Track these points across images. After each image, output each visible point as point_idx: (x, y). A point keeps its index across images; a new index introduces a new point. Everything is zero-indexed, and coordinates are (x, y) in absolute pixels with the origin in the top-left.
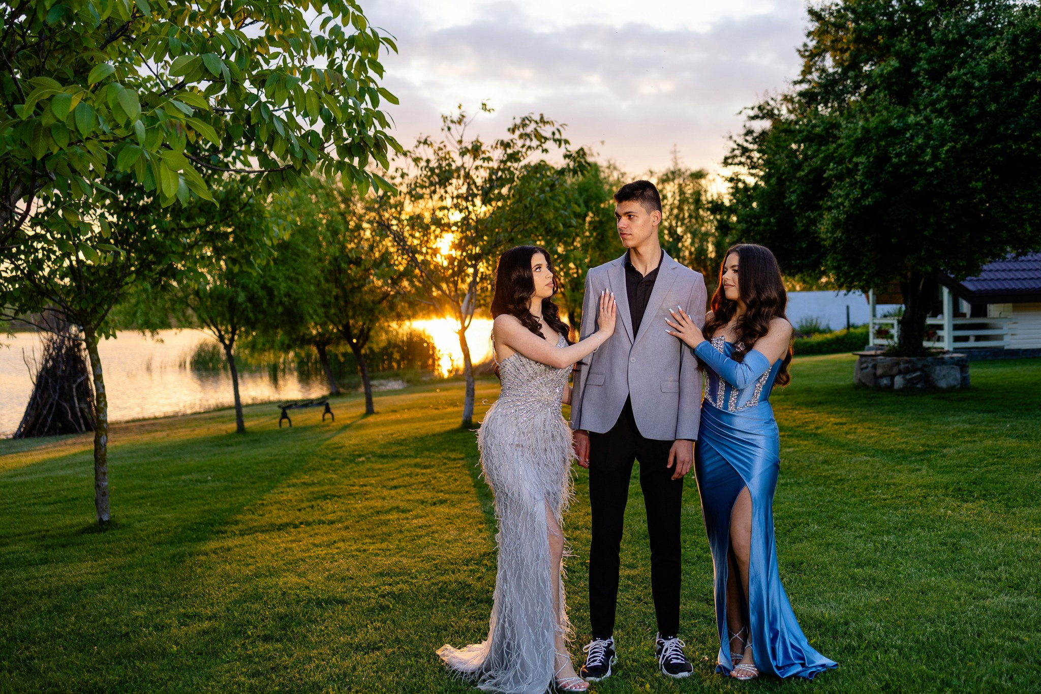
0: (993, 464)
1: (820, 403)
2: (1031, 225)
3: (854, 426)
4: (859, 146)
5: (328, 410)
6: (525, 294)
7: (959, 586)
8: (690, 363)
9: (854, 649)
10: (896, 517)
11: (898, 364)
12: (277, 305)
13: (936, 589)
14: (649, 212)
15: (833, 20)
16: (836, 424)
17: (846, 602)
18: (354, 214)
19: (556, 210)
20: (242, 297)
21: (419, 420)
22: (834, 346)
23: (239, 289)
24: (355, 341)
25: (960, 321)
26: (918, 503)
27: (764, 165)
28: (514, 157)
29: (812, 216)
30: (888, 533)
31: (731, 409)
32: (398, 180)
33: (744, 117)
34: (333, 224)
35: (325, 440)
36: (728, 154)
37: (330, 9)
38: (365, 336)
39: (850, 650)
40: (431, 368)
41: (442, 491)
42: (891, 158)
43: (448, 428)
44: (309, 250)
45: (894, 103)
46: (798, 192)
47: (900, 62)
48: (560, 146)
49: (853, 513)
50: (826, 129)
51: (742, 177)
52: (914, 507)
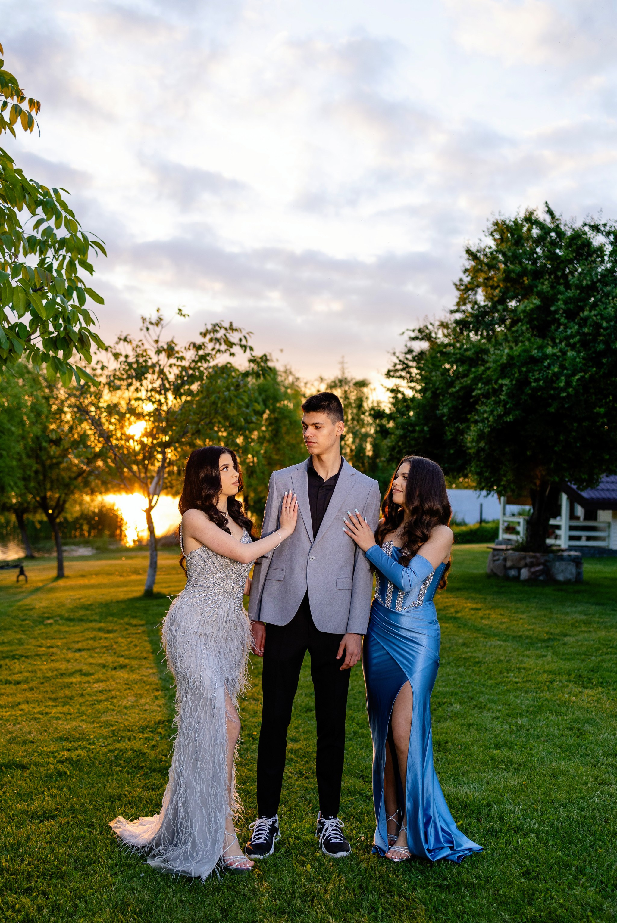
0: (607, 654)
1: (458, 589)
3: (488, 612)
4: (504, 370)
5: (22, 572)
6: (212, 492)
7: (586, 771)
8: (363, 565)
9: (497, 832)
10: (528, 701)
11: (524, 558)
13: (565, 773)
14: (334, 423)
15: (486, 260)
16: (473, 609)
17: (488, 784)
18: (57, 398)
19: (239, 407)
21: (105, 586)
22: (468, 538)
24: (50, 511)
25: (575, 523)
26: (546, 688)
27: (422, 380)
28: (203, 358)
29: (461, 428)
30: (521, 715)
31: (398, 609)
32: (99, 372)
33: (406, 337)
34: (37, 407)
35: (18, 601)
36: (392, 368)
37: (44, 212)
38: (60, 507)
39: (493, 832)
40: (118, 538)
41: (122, 656)
42: (530, 383)
43: (131, 595)
44: (13, 429)
45: (535, 336)
46: (450, 405)
47: (541, 301)
48: (245, 351)
49: (490, 694)
50: (477, 353)
51: (401, 389)
52: (542, 691)
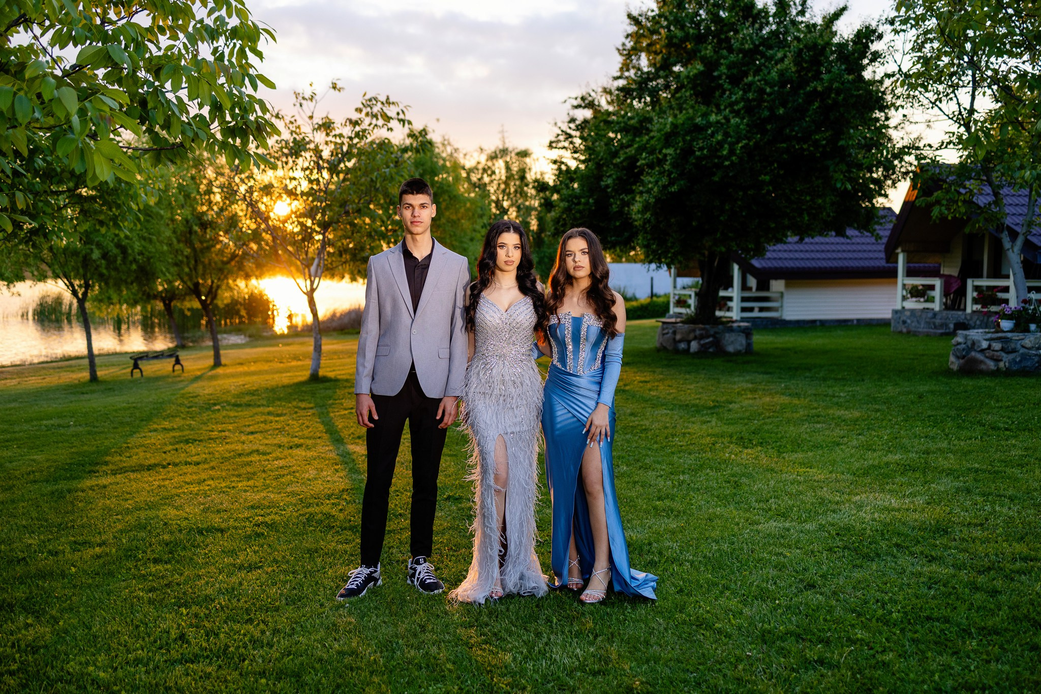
0: (769, 417)
2: (809, 214)
3: (656, 384)
4: (668, 139)
5: (178, 362)
7: (739, 514)
9: (656, 563)
10: (690, 460)
11: (694, 330)
12: (131, 263)
13: (720, 517)
15: (649, 25)
16: (641, 382)
17: (650, 527)
18: (204, 178)
20: (96, 254)
21: (267, 372)
22: (639, 313)
23: (94, 247)
24: (203, 298)
25: (747, 294)
26: (708, 449)
27: (585, 150)
28: (360, 134)
29: (626, 199)
30: (683, 473)
33: (568, 106)
34: (185, 188)
35: (180, 389)
36: (553, 139)
37: (214, 2)
38: (213, 293)
40: (271, 324)
41: (296, 437)
42: (694, 152)
43: (296, 380)
44: (162, 212)
45: (699, 102)
46: (614, 177)
47: (705, 66)
48: (404, 125)
49: (655, 456)
50: (641, 122)
51: (564, 160)
52: (705, 452)
